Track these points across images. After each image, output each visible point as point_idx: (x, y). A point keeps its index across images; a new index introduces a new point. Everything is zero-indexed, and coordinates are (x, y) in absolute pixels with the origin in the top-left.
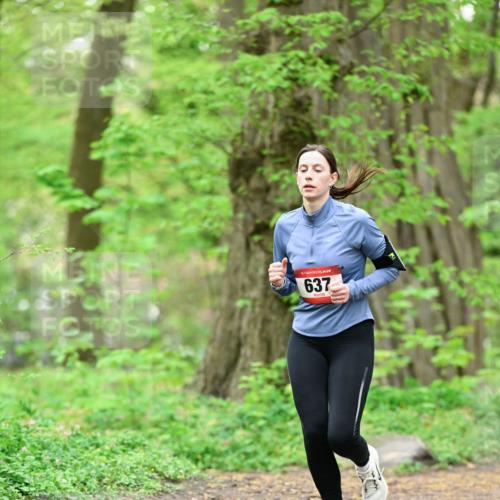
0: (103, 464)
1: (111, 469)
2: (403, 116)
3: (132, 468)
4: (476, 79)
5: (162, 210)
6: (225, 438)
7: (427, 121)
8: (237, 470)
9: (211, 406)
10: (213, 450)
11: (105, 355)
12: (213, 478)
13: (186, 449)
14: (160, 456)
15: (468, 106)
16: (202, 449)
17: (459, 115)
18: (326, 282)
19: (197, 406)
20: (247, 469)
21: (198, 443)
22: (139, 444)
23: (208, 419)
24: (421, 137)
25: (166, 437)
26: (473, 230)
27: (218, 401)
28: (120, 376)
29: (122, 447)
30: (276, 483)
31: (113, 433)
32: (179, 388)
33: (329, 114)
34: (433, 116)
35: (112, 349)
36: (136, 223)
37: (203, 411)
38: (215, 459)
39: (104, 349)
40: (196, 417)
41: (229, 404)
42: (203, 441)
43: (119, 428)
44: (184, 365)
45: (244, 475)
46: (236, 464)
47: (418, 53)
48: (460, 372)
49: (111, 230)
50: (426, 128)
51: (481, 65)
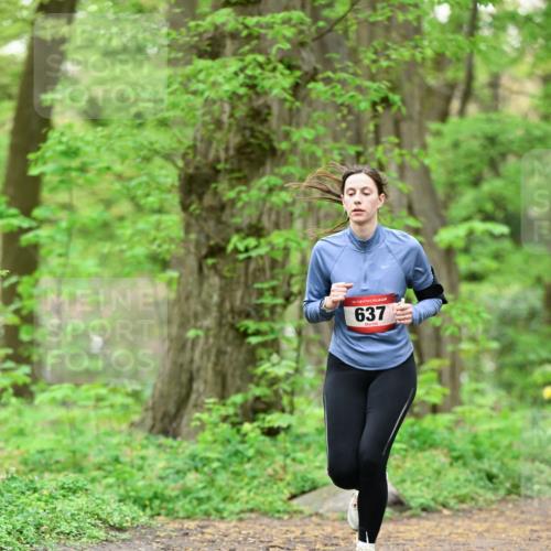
0: (41, 511)
1: (50, 516)
2: (371, 127)
3: (72, 515)
4: (452, 86)
5: (105, 230)
6: (176, 481)
7: (398, 134)
8: (188, 518)
9: (160, 446)
10: (163, 495)
11: (43, 391)
12: (162, 525)
13: (132, 494)
14: (103, 500)
15: (444, 116)
16: (151, 494)
17: (434, 126)
18: (380, 311)
19: (144, 447)
20: (200, 515)
21: (145, 487)
22: (81, 489)
23: (157, 461)
24: (391, 151)
25: (111, 480)
26: (449, 252)
27: (169, 441)
28: (61, 413)
29: (62, 492)
30: (232, 530)
31: (53, 476)
32: (124, 426)
33: (290, 124)
34: (404, 127)
35: (50, 384)
36: (78, 244)
37: (151, 452)
38: (164, 505)
39: (41, 385)
40: (143, 458)
41: (180, 445)
42: (151, 485)
43: (59, 471)
44: (130, 401)
45: (197, 522)
46: (187, 510)
47: (388, 58)
48: (435, 409)
49: (50, 252)
50: (396, 140)
51: (457, 70)
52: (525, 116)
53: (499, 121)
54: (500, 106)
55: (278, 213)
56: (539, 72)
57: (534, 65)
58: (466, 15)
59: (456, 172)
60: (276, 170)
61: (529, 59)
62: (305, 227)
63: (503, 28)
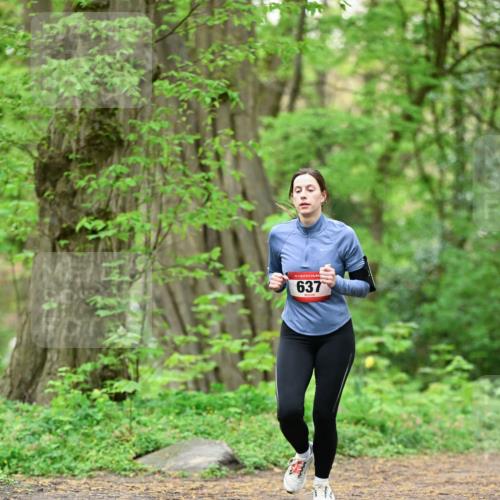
2: (209, 121)
4: (282, 84)
6: (31, 442)
7: (233, 126)
8: (43, 475)
9: (17, 410)
10: (20, 454)
12: (20, 482)
15: (275, 111)
16: (9, 454)
17: (266, 120)
18: (317, 285)
20: (54, 473)
21: (4, 447)
23: (14, 423)
24: (228, 142)
27: (25, 406)
30: (83, 487)
33: (136, 118)
34: (239, 120)
37: (9, 415)
38: (21, 463)
41: (35, 409)
42: (9, 446)
45: (50, 480)
46: (41, 469)
47: (224, 58)
48: (266, 377)
50: (232, 133)
51: (287, 69)
52: (349, 111)
53: (324, 115)
54: (327, 101)
55: (124, 199)
56: (361, 71)
57: (357, 65)
58: (295, 19)
59: (286, 161)
60: (123, 160)
61: (352, 59)
62: (149, 211)
63: (328, 31)
